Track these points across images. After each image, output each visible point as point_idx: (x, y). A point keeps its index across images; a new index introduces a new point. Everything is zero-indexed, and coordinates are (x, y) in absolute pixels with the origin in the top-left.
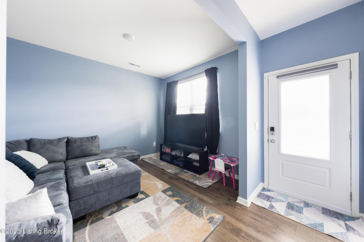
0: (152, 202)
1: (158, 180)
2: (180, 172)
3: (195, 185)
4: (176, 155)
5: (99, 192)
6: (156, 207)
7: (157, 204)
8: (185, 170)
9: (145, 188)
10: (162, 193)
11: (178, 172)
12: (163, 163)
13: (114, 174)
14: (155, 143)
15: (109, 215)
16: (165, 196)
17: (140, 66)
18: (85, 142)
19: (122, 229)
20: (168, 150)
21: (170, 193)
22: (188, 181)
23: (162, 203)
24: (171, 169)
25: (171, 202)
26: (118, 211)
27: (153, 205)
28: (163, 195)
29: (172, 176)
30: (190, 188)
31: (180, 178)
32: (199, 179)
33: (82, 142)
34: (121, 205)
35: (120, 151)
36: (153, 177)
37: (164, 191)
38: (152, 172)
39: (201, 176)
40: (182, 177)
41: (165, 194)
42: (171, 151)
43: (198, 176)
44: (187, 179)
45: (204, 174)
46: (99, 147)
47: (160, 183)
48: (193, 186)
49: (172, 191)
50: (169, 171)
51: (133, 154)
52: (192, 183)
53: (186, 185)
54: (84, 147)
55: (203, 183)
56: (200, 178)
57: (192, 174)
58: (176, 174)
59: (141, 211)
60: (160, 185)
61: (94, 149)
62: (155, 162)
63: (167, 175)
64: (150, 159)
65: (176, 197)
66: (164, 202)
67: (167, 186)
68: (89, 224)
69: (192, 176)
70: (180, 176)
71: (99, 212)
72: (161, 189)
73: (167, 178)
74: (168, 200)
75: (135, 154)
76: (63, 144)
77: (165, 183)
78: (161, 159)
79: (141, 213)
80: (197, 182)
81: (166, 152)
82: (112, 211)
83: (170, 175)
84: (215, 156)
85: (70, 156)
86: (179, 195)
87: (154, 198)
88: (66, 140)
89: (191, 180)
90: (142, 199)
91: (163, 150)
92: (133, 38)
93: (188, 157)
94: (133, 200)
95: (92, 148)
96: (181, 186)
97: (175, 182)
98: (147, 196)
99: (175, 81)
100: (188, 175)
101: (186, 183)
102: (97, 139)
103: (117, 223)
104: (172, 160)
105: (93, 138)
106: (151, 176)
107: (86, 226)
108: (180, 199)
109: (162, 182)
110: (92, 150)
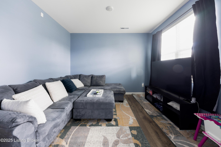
0: (116, 132)
1: (133, 115)
2: (158, 116)
3: (168, 139)
4: (157, 98)
5: (86, 108)
6: (116, 138)
7: (118, 137)
8: (164, 116)
9: (120, 118)
10: (129, 129)
11: (155, 115)
12: (146, 102)
13: (96, 100)
14: (143, 84)
15: (90, 126)
16: (130, 133)
17: (128, 28)
18: (98, 78)
19: (87, 142)
20: (150, 92)
21: (135, 132)
22: (161, 130)
23: (122, 139)
24: (150, 110)
25: (131, 142)
26: (95, 126)
27: (115, 135)
28: (128, 132)
29: (148, 116)
30: (160, 139)
31: (154, 122)
32: (177, 134)
33: (97, 78)
34: (99, 122)
35: (115, 86)
36: (131, 111)
37: (131, 128)
38: (133, 106)
39: (182, 132)
40: (157, 122)
41: (131, 130)
42: (153, 94)
43: (178, 129)
44: (161, 126)
45: (188, 131)
46: (105, 82)
47: (133, 119)
48: (164, 139)
49: (138, 132)
50: (147, 111)
51: (120, 90)
52: (164, 134)
53: (157, 133)
54: (97, 81)
55: (181, 142)
56: (180, 133)
57: (170, 124)
58: (152, 116)
59: (105, 135)
60: (132, 120)
61: (102, 82)
62: (140, 99)
63: (143, 113)
64: (138, 96)
65: (138, 140)
66: (124, 139)
67: (137, 125)
68: (79, 125)
69: (169, 126)
70: (155, 120)
71: (88, 121)
72: (130, 124)
73: (141, 117)
74: (130, 139)
75: (121, 90)
76: (90, 78)
77: (136, 121)
78: (146, 98)
79: (104, 136)
80: (172, 137)
81: (149, 93)
82: (92, 124)
83: (146, 115)
84: (208, 114)
85: (92, 84)
86: (142, 140)
87: (121, 129)
88: (91, 76)
89: (165, 130)
90: (113, 126)
91: (147, 91)
92: (112, 8)
93: (168, 103)
94: (107, 123)
95: (101, 82)
96: (151, 131)
97: (146, 124)
98: (117, 125)
99: (159, 32)
100: (164, 123)
101: (158, 131)
102: (104, 77)
103: (88, 134)
104: (154, 102)
105: (102, 77)
106: (130, 109)
107: (77, 126)
108: (140, 145)
109: (135, 118)
110: (101, 83)
